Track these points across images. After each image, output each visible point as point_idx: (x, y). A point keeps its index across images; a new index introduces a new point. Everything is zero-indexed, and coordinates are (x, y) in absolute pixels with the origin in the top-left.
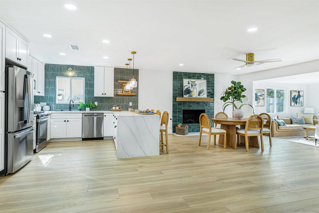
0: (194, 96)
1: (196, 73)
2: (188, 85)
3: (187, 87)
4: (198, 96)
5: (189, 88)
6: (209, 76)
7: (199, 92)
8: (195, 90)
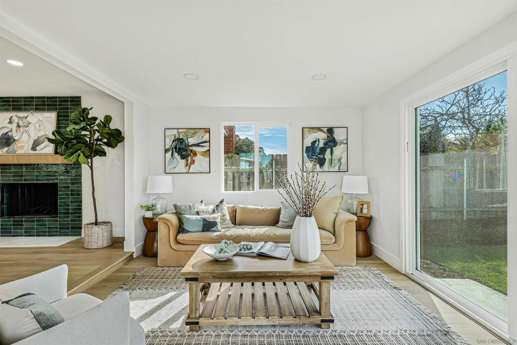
0: (19, 152)
1: (33, 98)
2: (9, 126)
3: (5, 131)
4: (32, 152)
5: (10, 134)
6: (67, 101)
7: (35, 141)
8: (25, 137)
